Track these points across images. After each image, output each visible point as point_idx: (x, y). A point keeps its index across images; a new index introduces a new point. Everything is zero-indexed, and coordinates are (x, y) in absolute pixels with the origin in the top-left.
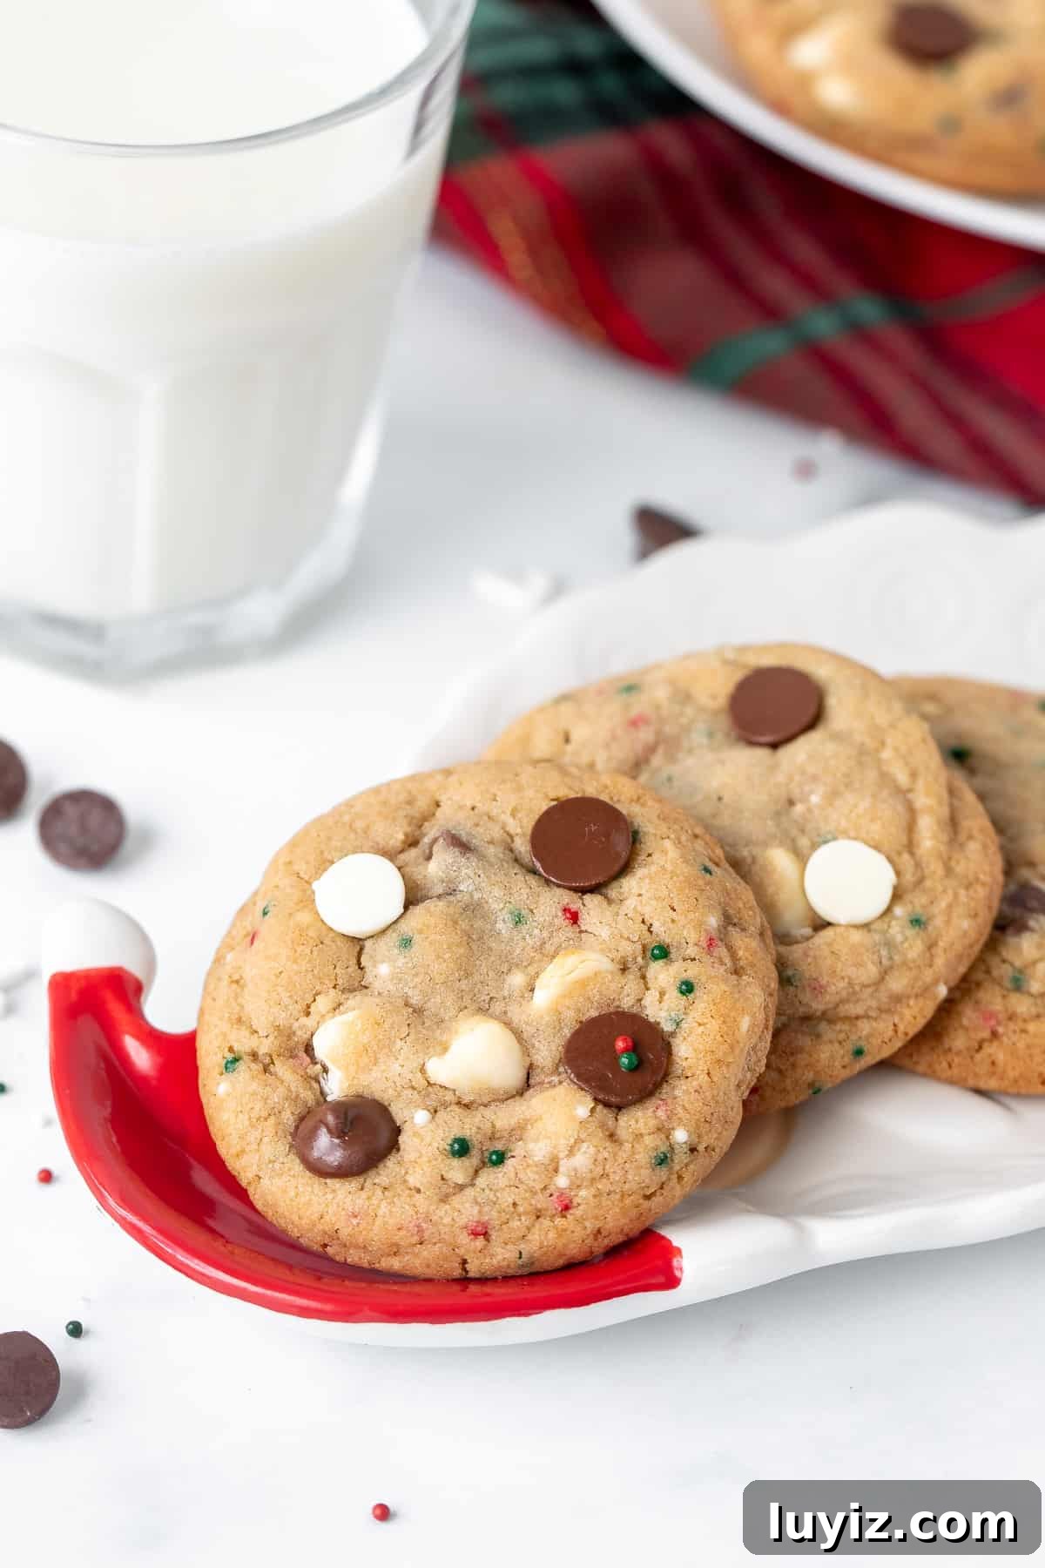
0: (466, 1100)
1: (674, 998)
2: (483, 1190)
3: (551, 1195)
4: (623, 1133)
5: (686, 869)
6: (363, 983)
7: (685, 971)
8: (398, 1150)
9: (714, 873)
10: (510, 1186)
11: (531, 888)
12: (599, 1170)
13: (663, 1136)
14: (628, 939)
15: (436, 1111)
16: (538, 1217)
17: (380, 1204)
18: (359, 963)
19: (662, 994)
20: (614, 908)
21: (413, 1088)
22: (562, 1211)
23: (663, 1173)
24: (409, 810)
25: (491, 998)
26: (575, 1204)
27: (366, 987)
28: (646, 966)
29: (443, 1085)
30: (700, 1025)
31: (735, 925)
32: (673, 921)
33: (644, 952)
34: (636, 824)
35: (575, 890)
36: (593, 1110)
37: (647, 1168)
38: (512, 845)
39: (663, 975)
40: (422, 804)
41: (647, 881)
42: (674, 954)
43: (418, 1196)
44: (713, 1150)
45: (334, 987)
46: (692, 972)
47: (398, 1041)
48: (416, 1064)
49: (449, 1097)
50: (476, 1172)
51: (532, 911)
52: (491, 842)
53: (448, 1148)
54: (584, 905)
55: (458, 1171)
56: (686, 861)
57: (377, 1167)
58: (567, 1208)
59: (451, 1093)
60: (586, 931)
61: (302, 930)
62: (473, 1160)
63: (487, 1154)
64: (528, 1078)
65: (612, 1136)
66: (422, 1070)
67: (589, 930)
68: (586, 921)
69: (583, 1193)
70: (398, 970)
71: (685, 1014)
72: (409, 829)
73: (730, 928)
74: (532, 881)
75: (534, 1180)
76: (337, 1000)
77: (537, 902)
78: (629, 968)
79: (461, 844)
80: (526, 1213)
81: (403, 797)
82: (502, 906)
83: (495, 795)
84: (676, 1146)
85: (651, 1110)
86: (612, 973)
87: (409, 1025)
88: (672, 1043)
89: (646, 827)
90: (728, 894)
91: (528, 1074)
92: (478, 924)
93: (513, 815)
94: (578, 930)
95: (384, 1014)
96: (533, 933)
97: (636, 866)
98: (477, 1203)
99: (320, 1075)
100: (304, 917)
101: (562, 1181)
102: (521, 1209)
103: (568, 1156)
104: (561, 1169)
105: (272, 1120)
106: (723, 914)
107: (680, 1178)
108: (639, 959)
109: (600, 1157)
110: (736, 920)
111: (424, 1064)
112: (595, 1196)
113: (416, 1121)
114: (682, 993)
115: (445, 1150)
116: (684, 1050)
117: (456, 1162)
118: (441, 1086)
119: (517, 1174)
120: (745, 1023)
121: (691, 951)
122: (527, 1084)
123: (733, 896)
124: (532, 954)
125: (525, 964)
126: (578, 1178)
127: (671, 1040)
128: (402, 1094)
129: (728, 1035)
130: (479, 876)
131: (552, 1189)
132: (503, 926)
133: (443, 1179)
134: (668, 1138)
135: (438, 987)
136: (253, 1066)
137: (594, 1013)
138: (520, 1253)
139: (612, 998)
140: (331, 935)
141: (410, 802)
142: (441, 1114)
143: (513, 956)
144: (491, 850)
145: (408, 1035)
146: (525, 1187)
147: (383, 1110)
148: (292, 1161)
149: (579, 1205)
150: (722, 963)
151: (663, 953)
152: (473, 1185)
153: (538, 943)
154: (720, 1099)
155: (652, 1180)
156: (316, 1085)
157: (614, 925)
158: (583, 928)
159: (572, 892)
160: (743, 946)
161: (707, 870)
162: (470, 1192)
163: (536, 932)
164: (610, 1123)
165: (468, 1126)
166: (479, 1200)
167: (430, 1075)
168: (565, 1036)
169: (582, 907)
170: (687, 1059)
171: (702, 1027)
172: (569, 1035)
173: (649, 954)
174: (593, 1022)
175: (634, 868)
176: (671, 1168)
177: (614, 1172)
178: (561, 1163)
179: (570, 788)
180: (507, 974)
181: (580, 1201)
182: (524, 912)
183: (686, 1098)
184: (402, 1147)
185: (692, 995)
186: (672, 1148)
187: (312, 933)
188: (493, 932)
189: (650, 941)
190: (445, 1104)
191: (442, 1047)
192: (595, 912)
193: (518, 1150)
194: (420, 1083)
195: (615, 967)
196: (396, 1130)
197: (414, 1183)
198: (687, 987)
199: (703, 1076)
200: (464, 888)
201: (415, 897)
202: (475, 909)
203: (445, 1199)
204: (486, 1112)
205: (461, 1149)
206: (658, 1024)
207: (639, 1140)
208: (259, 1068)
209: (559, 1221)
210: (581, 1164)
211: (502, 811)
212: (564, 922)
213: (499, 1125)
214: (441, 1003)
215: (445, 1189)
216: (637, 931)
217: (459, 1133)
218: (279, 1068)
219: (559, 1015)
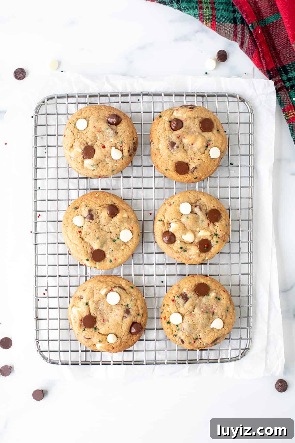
0: (185, 242)
1: (215, 243)
4: (201, 255)
5: (224, 225)
6: (180, 220)
9: (227, 226)
11: (206, 218)
13: (205, 257)
14: (213, 232)
16: (186, 259)
17: (169, 249)
18: (181, 217)
19: (214, 241)
20: (214, 226)
24: (197, 198)
25: (194, 230)
26: (191, 260)
29: (183, 239)
30: (216, 247)
32: (220, 231)
34: (222, 215)
36: (199, 252)
37: (201, 260)
38: (206, 211)
39: (215, 239)
41: (219, 224)
42: (218, 236)
45: (177, 219)
46: (218, 240)
49: (183, 241)
52: (204, 210)
54: (211, 224)
55: (179, 250)
56: (225, 223)
57: (170, 244)
62: (182, 250)
65: (199, 255)
66: (182, 236)
70: (185, 221)
71: (215, 245)
72: (195, 201)
73: (226, 235)
75: (188, 255)
76: (176, 221)
77: (205, 220)
79: (200, 208)
81: (196, 196)
82: (201, 219)
83: (208, 202)
84: (206, 259)
85: (205, 254)
88: (212, 247)
91: (194, 241)
92: (197, 220)
93: (208, 207)
95: (180, 226)
97: (219, 221)
99: (170, 228)
100: (177, 207)
101: (191, 257)
102: (184, 257)
103: (193, 255)
105: (162, 231)
108: (213, 235)
109: (196, 257)
110: (227, 233)
112: (194, 260)
113: (178, 242)
115: (179, 247)
116: (213, 250)
119: (186, 254)
121: (220, 237)
122: (192, 243)
123: (228, 230)
124: (202, 227)
125: (200, 228)
128: (178, 237)
130: (200, 213)
131: (189, 257)
132: (200, 222)
135: (189, 225)
137: (205, 239)
138: (182, 261)
139: (208, 238)
140: (180, 211)
142: (181, 243)
143: (199, 226)
145: (182, 230)
146: (186, 256)
147: (175, 237)
148: (161, 237)
150: (222, 239)
151: (216, 235)
152: (180, 252)
157: (212, 228)
158: (209, 227)
159: (210, 221)
163: (203, 225)
165: (184, 246)
166: (180, 254)
172: (201, 240)
177: (197, 259)
180: (198, 228)
182: (203, 221)
183: (210, 254)
184: (175, 244)
187: (178, 210)
188: (198, 222)
189: (216, 233)
190: (182, 241)
191: (185, 234)
192: (211, 226)
193: (188, 251)
194: (181, 237)
195: (210, 234)
196: (175, 241)
197: (174, 249)
198: (217, 242)
199: (213, 253)
200: (198, 214)
201: (192, 212)
202: (198, 218)
203: (176, 252)
204: (187, 245)
205: (181, 248)
206: (211, 244)
207: (202, 257)
208: (163, 223)
209: (188, 261)
210: (194, 257)
211: (207, 205)
212: (207, 225)
213: (187, 247)
214: (188, 228)
215: (177, 251)
216: (215, 232)
217: (182, 246)
218: (166, 224)
219: (201, 237)
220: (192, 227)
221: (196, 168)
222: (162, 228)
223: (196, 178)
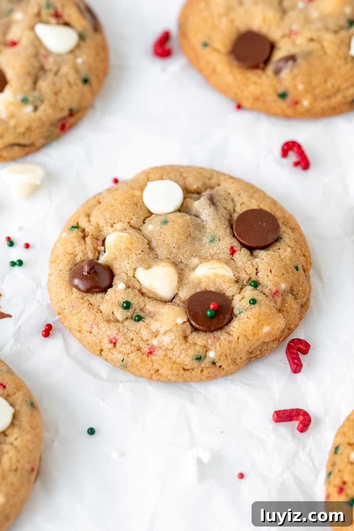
0: (144, 290)
1: (245, 303)
2: (124, 327)
3: (148, 345)
4: (190, 339)
5: (288, 262)
6: (140, 228)
7: (258, 296)
8: (106, 293)
9: (299, 271)
10: (135, 331)
11: (226, 232)
12: (171, 347)
13: (205, 350)
14: (246, 272)
15: (129, 288)
16: (138, 350)
17: (84, 308)
18: (145, 220)
19: (242, 298)
20: (250, 258)
21: (127, 274)
22: (148, 353)
23: (196, 364)
24: (207, 181)
25: (181, 262)
26: (155, 353)
27: (140, 230)
28: (245, 286)
29: (139, 280)
30: (248, 318)
31: (293, 295)
32: (268, 276)
33: (249, 280)
34: (283, 236)
35: (241, 243)
36: (184, 322)
37: (190, 358)
38: (232, 215)
39: (249, 292)
40: (213, 182)
41: (270, 256)
42: (259, 288)
43: (100, 313)
44: (223, 369)
45: (128, 223)
46: (260, 297)
47: (134, 254)
48: (134, 266)
49: (137, 286)
50: (127, 319)
51: (220, 240)
52: (225, 209)
53: (122, 303)
54: (240, 250)
55: (120, 314)
56: (291, 260)
57: (93, 294)
58: (151, 353)
59: (139, 284)
60: (234, 260)
61: (133, 196)
62: (129, 313)
63: (135, 315)
64: (173, 299)
65: (185, 338)
66: (135, 270)
67: (235, 260)
68: (236, 256)
69: (160, 351)
70: (155, 230)
71: (246, 311)
72: (200, 186)
73: (290, 295)
74: (228, 230)
75: (145, 335)
76: (125, 227)
77: (224, 238)
78: (239, 282)
79: (212, 201)
80: (134, 346)
81: (208, 175)
82: (210, 232)
83: (240, 194)
84: (208, 357)
85: (207, 337)
86: (230, 279)
87: (142, 251)
88: (234, 319)
89: (286, 238)
90: (298, 282)
91: (174, 297)
92: (197, 233)
93: (241, 204)
94: (231, 257)
95: (136, 241)
96: (213, 249)
97: (271, 250)
98: (119, 329)
99: (102, 252)
100: (137, 193)
101: (155, 342)
102: (133, 343)
103: (163, 333)
104: (158, 337)
105: (72, 256)
106: (291, 288)
107: (202, 371)
108: (245, 282)
109: (175, 341)
110: (295, 293)
111: (137, 268)
112: (164, 355)
113: (119, 285)
114: (250, 303)
115: (121, 303)
116: (235, 326)
117: (121, 310)
118: (138, 280)
119: (140, 328)
120: (266, 329)
121: (267, 291)
122: (171, 301)
123: (300, 284)
124: (208, 256)
125: (202, 257)
126: (162, 344)
127: (234, 317)
128: (121, 274)
129: (256, 328)
130: (210, 216)
131: (150, 342)
132: (206, 240)
133: (113, 313)
134: (206, 352)
135: (165, 245)
136: (80, 233)
137: (213, 290)
138: (123, 359)
139: (224, 288)
140: (142, 204)
141: (209, 179)
142: (130, 290)
143: (201, 252)
144: (222, 210)
145: (139, 254)
146: (140, 336)
147: (112, 275)
148: (67, 274)
149: (156, 355)
150: (276, 302)
151: (256, 285)
152: (122, 323)
153: (213, 253)
154: (237, 350)
155: (189, 363)
156: (97, 254)
157: (245, 263)
158: (233, 258)
159: (239, 244)
160: (289, 303)
161: (297, 268)
162: (119, 325)
163: (216, 248)
164: (188, 332)
165: (136, 301)
166: (120, 329)
167: (136, 273)
168: (197, 291)
169: (239, 250)
170: (234, 327)
171: (248, 320)
172: (198, 291)
173: (250, 282)
174: (211, 292)
175: (270, 250)
176: (201, 364)
177: (177, 351)
178: (159, 334)
179: (271, 209)
180: (194, 257)
181: (157, 354)
182: (216, 239)
183: (224, 341)
184: (107, 293)
185: (253, 306)
186: (205, 356)
187: (135, 199)
188: (200, 239)
189: (254, 277)
190: (134, 288)
191: (149, 267)
192: (242, 255)
193: (147, 320)
194: (131, 274)
195: (234, 278)
196: (110, 286)
197: (102, 308)
198: (253, 302)
199: (235, 338)
200: (201, 217)
201: (182, 209)
202: (200, 227)
203: (108, 321)
204: (147, 300)
205: (127, 306)
206: (233, 308)
207: (195, 344)
208: (82, 235)
209: (145, 356)
210: (166, 340)
211: (238, 201)
212: (228, 251)
213: (148, 307)
214: (161, 251)
215: (111, 318)
216: (251, 271)
217: (129, 300)
218: (88, 239)
219: (200, 282)
220: (174, 251)
221: (292, 58)
222: (74, 247)
223: (283, 96)
